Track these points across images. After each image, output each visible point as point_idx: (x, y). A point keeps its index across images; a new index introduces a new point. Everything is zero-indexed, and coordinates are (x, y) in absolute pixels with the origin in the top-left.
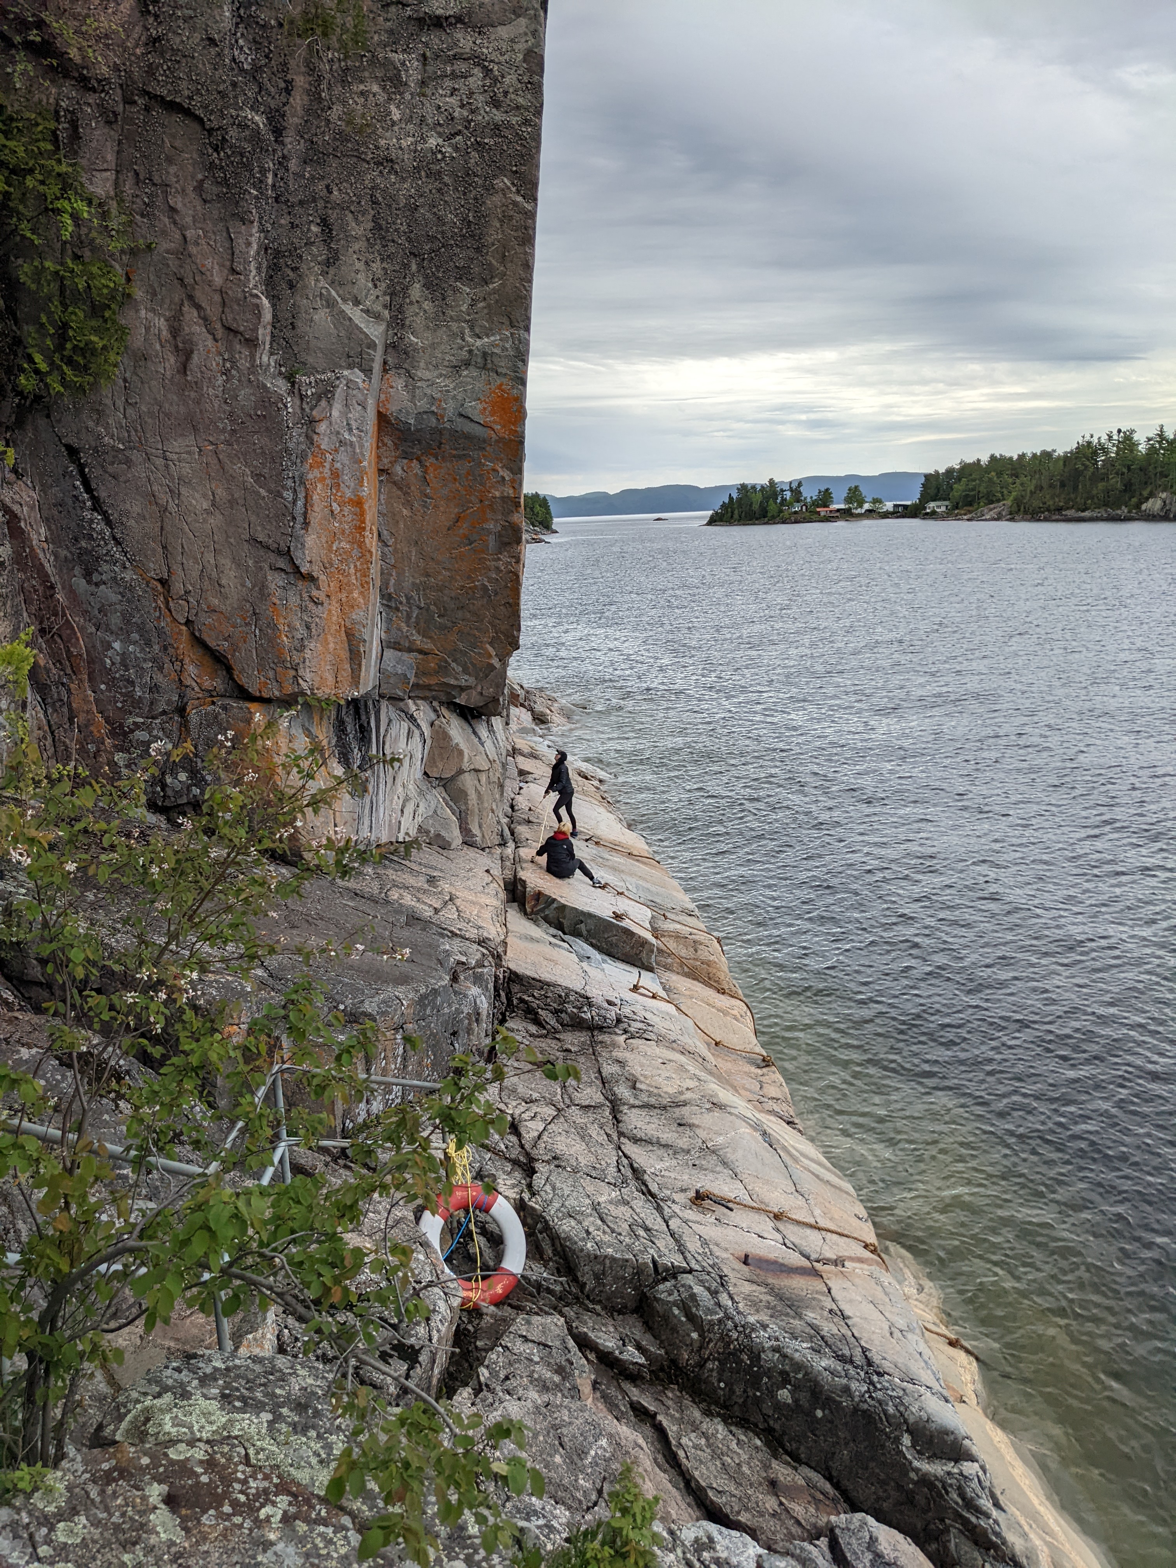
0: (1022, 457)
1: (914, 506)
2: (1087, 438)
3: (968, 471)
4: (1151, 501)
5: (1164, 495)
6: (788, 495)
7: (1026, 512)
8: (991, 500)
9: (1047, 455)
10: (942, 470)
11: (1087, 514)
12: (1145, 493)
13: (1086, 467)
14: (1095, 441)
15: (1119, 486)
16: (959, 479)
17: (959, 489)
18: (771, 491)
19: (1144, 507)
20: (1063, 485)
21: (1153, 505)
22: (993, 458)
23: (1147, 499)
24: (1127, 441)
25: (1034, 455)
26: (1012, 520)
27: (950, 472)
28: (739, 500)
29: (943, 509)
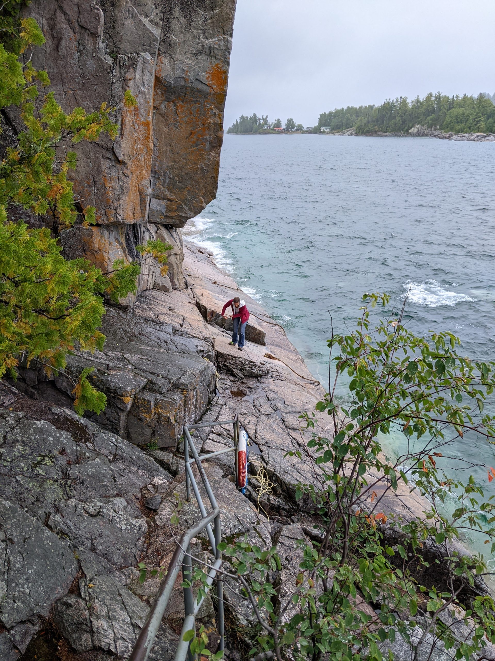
0: (361, 108)
1: (315, 127)
2: (388, 100)
3: (339, 113)
4: (413, 129)
5: (418, 126)
6: (262, 121)
7: (363, 132)
8: (348, 126)
9: (371, 107)
10: (327, 113)
11: (387, 134)
12: (410, 125)
13: (387, 113)
14: (391, 102)
15: (400, 122)
16: (335, 117)
17: (334, 121)
18: (254, 119)
19: (410, 131)
20: (378, 121)
21: (414, 130)
22: (348, 107)
23: (411, 128)
24: (404, 102)
25: (366, 107)
26: (357, 135)
27: (331, 113)
28: (241, 123)
29: (328, 130)
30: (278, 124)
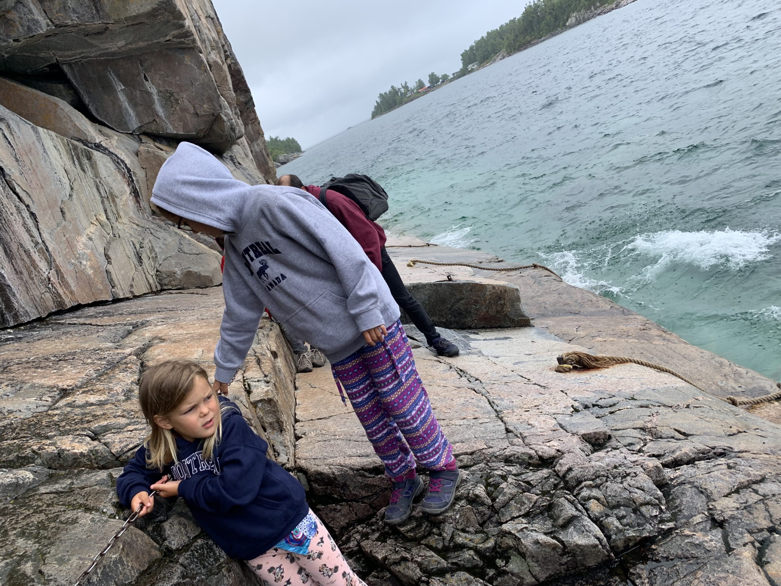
1: (461, 70)
2: (528, 4)
3: (480, 44)
5: (574, 14)
6: (403, 90)
7: (515, 49)
8: (496, 52)
9: (513, 21)
10: (468, 49)
11: (543, 38)
12: (565, 18)
13: (533, 17)
14: (532, 4)
15: (553, 20)
16: (477, 49)
17: (479, 54)
18: (394, 92)
19: (567, 24)
20: (526, 30)
21: (571, 20)
22: (488, 33)
23: (567, 20)
25: (507, 24)
26: (510, 55)
27: (471, 48)
28: (381, 102)
29: (476, 66)
30: (421, 84)
